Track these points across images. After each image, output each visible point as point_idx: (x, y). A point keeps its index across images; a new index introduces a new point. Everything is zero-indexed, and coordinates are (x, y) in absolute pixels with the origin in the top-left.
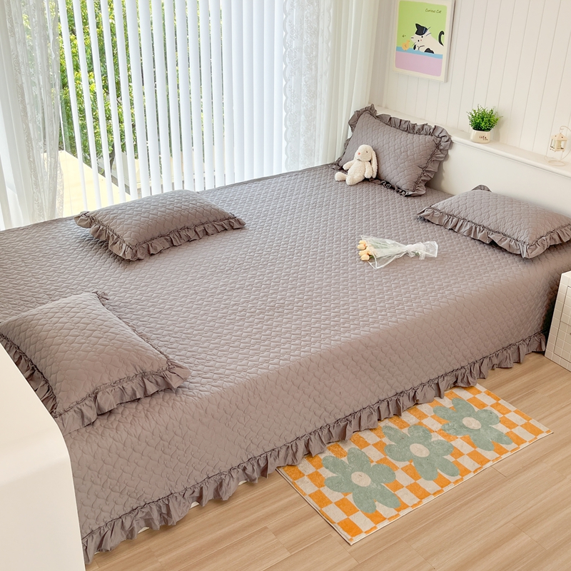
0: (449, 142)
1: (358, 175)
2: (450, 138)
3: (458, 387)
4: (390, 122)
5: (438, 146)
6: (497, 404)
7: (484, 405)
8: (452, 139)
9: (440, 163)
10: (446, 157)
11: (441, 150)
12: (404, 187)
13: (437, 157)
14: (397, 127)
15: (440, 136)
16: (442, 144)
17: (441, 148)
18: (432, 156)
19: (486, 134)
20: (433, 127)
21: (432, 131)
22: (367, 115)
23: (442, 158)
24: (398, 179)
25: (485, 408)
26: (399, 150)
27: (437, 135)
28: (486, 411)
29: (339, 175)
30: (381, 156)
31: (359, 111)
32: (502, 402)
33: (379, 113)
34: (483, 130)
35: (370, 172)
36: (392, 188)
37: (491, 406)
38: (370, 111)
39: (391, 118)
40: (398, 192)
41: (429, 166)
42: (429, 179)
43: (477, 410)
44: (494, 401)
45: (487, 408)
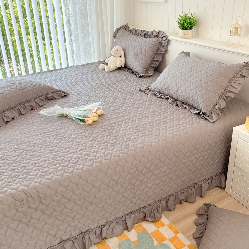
0: (167, 41)
1: (113, 65)
2: (167, 38)
3: (146, 220)
4: (136, 33)
5: (161, 43)
6: (176, 238)
7: (164, 239)
8: (169, 38)
9: (164, 55)
10: (166, 51)
11: (163, 46)
12: (139, 72)
13: (160, 51)
14: (140, 35)
15: (162, 36)
16: (163, 42)
17: (163, 45)
18: (157, 50)
19: (189, 31)
20: (158, 31)
21: (157, 34)
22: (122, 29)
23: (163, 51)
24: (136, 67)
25: (164, 242)
26: (136, 48)
27: (160, 36)
28: (164, 245)
29: (101, 66)
30: (127, 53)
31: (119, 28)
32: (180, 236)
33: (131, 28)
34: (187, 29)
35: (120, 63)
36: (133, 72)
37: (170, 240)
38: (125, 28)
39: (136, 30)
40: (135, 75)
41: (156, 57)
42: (156, 66)
43: (155, 245)
44: (173, 235)
45: (166, 242)
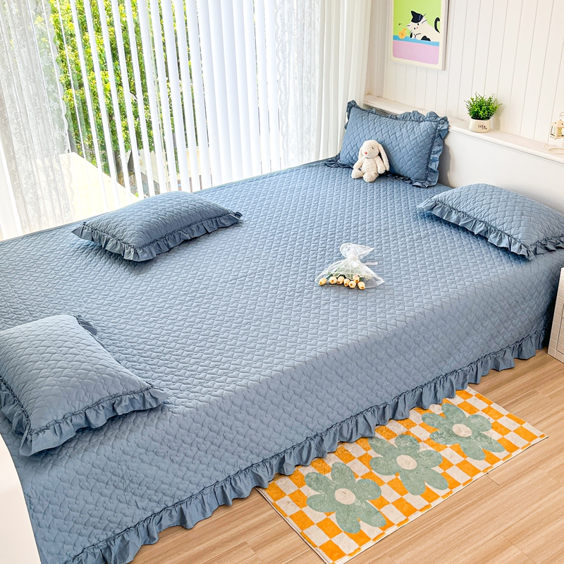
7: (475, 410)
8: (452, 129)
19: (484, 123)
34: (483, 119)
37: (483, 411)
43: (467, 416)
44: (486, 406)
45: (479, 413)
